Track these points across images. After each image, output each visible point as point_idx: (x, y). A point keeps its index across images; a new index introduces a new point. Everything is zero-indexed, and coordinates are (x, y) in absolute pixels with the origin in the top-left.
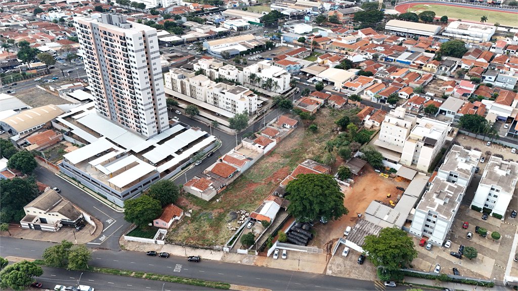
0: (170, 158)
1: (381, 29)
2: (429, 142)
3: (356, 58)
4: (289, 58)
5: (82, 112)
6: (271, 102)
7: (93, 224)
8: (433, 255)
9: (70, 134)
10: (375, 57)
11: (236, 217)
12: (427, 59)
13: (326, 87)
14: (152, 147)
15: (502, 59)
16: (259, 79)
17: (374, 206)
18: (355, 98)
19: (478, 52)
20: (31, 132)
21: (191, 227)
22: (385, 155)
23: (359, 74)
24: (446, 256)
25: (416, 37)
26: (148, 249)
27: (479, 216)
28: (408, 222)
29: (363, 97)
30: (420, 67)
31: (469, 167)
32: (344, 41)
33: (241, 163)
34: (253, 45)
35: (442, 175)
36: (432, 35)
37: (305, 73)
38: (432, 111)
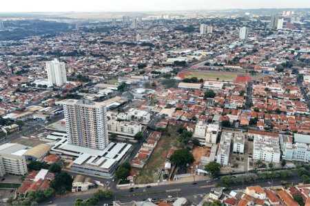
0: (116, 156)
1: (176, 87)
2: (214, 132)
3: (172, 103)
4: (143, 106)
5: (60, 145)
6: (145, 127)
7: (102, 185)
8: (226, 168)
9: (63, 154)
10: (179, 101)
11: (156, 171)
12: (201, 100)
13: (166, 117)
14: (106, 153)
15: (229, 97)
16: (136, 118)
17: (203, 158)
18: (180, 120)
19: (220, 95)
20: (43, 157)
21: (141, 177)
22: (200, 140)
23: (176, 110)
24: (229, 168)
25: (193, 90)
26: (129, 188)
27: (236, 155)
28: (216, 160)
29: (182, 119)
30: (199, 104)
31: (229, 139)
32: (163, 95)
33: (148, 152)
34: (122, 101)
35: (221, 143)
36: (199, 88)
37: (153, 112)
38: (210, 121)
